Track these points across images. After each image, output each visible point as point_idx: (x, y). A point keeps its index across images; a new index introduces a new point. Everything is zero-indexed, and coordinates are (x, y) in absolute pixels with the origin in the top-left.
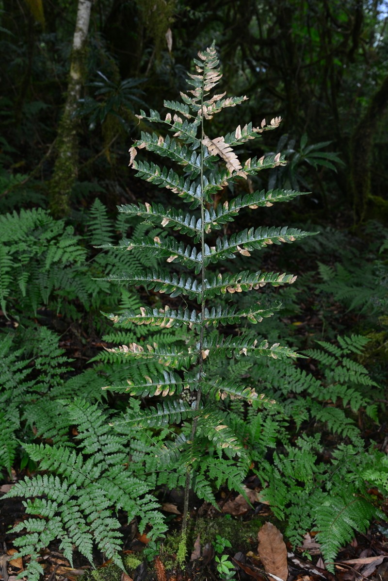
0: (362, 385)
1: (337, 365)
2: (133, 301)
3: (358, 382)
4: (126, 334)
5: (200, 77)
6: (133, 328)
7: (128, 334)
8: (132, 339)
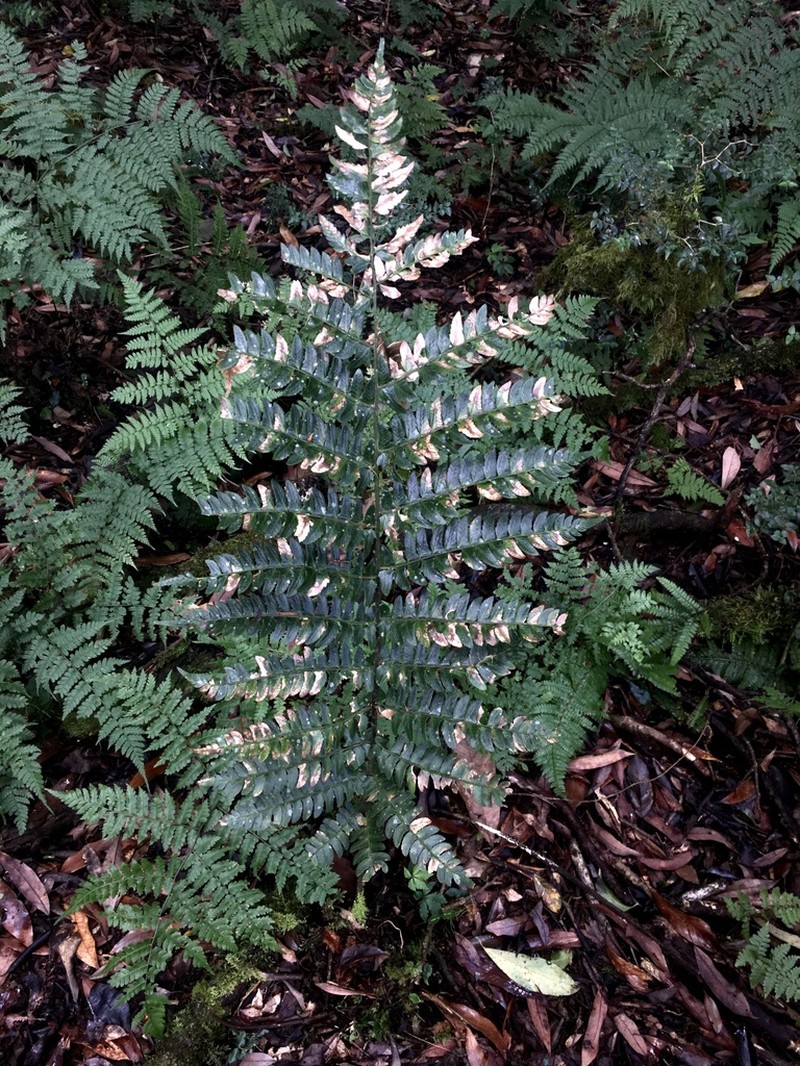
0: (584, 398)
1: (541, 366)
2: (150, 301)
3: (578, 394)
4: (155, 377)
5: (362, 170)
6: (165, 365)
7: (159, 376)
8: (168, 386)
